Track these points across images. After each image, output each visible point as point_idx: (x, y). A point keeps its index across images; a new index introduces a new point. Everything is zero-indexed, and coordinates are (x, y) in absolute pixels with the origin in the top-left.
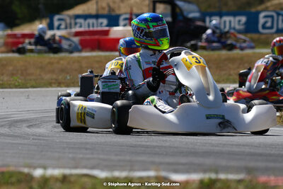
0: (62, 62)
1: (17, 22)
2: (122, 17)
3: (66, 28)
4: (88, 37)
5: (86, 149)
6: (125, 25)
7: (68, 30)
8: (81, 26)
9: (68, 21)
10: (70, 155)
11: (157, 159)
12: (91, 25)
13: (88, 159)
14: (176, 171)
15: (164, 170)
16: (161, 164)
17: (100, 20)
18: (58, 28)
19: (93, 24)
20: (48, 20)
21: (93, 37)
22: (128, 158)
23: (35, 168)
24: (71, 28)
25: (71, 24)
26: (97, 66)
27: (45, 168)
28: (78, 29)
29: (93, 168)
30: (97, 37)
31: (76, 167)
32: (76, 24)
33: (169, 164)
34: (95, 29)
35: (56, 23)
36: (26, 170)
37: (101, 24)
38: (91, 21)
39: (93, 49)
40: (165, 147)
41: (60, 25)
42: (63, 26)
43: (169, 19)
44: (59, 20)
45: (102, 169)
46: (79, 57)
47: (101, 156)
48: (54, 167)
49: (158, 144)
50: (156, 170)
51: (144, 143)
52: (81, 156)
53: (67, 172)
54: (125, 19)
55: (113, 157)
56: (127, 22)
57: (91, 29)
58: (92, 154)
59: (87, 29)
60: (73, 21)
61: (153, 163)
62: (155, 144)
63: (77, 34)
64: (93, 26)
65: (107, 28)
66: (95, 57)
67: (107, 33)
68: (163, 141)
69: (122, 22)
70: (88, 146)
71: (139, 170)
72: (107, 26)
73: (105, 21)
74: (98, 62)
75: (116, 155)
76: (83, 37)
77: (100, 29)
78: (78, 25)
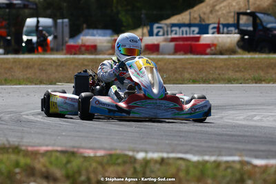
0: (159, 63)
1: (123, 28)
2: (211, 26)
3: (164, 35)
4: (181, 43)
5: (181, 137)
6: (213, 33)
7: (166, 36)
8: (176, 34)
9: (165, 29)
10: (167, 142)
11: (241, 146)
12: (185, 32)
13: (182, 145)
14: (257, 157)
15: (246, 156)
16: (244, 150)
17: (193, 29)
18: (157, 35)
19: (186, 31)
20: (149, 28)
21: (186, 43)
22: (215, 145)
23: (138, 152)
24: (168, 35)
25: (167, 32)
26: (189, 66)
27: (146, 152)
28: (174, 36)
29: (186, 152)
30: (189, 43)
31: (172, 152)
32: (172, 31)
33: (251, 150)
34: (188, 36)
35: (155, 31)
36: (130, 153)
37: (193, 31)
38: (184, 29)
39: (186, 53)
40: (247, 136)
41: (158, 32)
42: (161, 33)
43: (251, 28)
44: (158, 28)
45: (194, 154)
46: (174, 59)
47: (194, 143)
48: (154, 151)
49: (241, 134)
50: (240, 156)
51: (229, 133)
52: (176, 142)
53: (165, 155)
54: (214, 28)
55: (204, 144)
56: (215, 30)
57: (185, 36)
58: (186, 140)
59: (181, 36)
60: (169, 29)
61: (237, 150)
62: (238, 133)
63: (173, 40)
64: (186, 34)
65: (198, 35)
66: (188, 59)
67: (198, 39)
68: (245, 131)
69: (211, 31)
70: (181, 135)
71: (226, 155)
72: (198, 33)
73: (196, 30)
74: (190, 63)
75: (206, 142)
76: (178, 43)
77: (192, 36)
78: (174, 32)
